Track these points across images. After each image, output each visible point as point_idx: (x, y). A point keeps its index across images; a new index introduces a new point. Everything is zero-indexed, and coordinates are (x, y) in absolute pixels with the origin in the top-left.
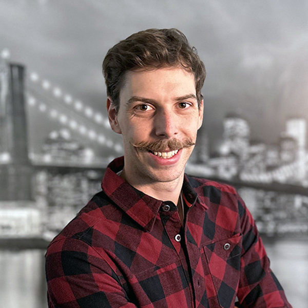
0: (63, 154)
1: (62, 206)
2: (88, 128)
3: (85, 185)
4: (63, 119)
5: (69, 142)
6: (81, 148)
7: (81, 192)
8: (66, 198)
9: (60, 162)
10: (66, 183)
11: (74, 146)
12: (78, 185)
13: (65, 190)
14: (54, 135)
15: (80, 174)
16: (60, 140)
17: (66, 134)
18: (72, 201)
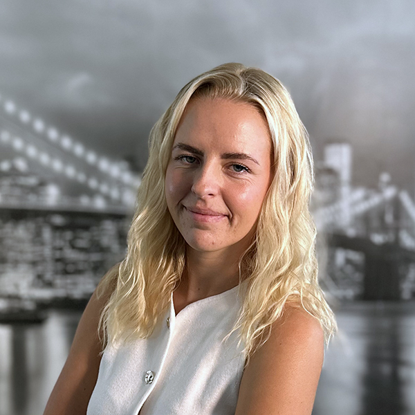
0: (17, 192)
1: (16, 263)
2: (52, 156)
3: (47, 234)
4: (18, 144)
5: (26, 175)
6: (43, 184)
7: (42, 244)
8: (21, 252)
9: (14, 203)
10: (21, 232)
11: (32, 181)
12: (38, 234)
13: (20, 241)
14: (5, 166)
15: (40, 220)
16: (14, 172)
17: (21, 165)
18: (29, 257)
